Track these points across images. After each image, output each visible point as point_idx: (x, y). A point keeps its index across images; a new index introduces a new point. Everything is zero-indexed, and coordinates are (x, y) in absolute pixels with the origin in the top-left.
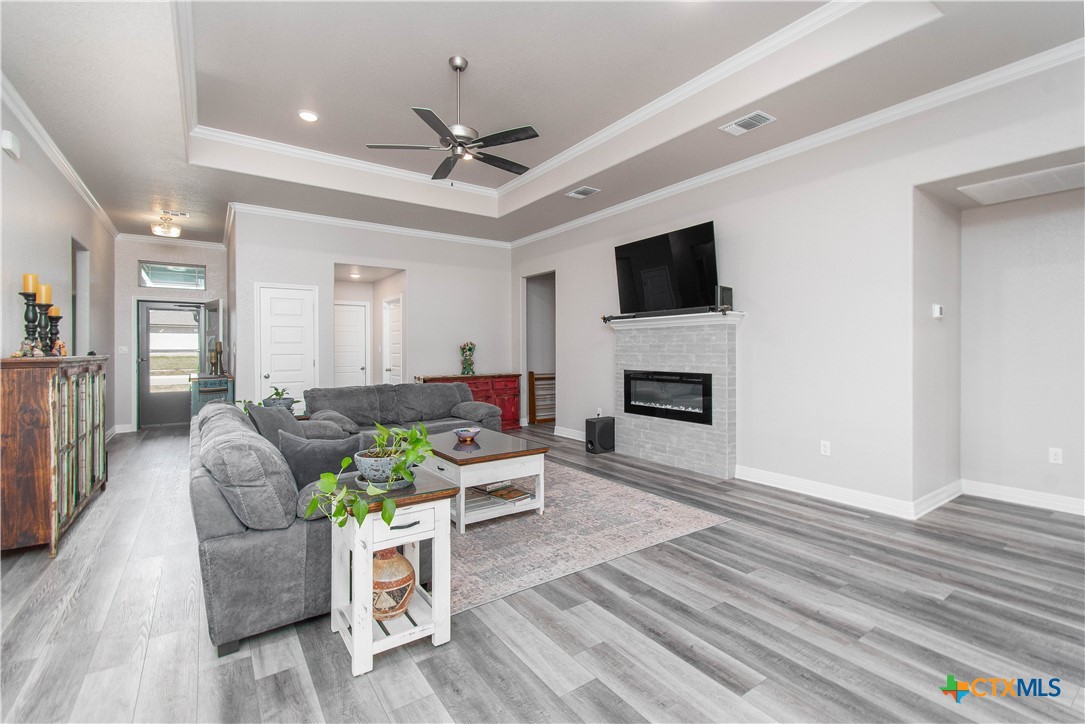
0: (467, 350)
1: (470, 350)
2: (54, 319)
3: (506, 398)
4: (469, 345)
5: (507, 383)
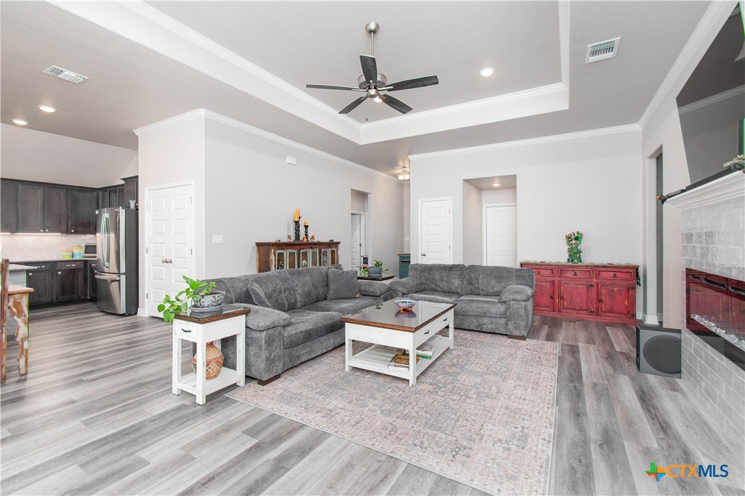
0: (574, 239)
1: (576, 239)
2: (306, 227)
3: (616, 289)
4: (576, 235)
5: (617, 274)
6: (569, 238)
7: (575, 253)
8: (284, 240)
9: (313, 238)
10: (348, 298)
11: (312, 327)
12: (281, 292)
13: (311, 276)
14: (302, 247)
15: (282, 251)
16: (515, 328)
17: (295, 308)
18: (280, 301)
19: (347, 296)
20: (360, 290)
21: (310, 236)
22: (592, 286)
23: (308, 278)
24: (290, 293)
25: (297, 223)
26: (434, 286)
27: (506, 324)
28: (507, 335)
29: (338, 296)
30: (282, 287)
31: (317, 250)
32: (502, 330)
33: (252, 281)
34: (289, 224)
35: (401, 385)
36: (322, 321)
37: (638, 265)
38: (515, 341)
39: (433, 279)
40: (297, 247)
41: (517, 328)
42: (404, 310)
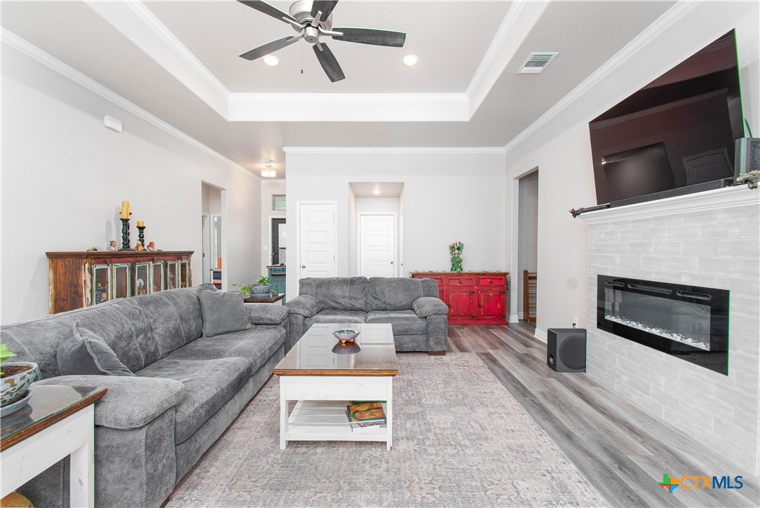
0: (456, 249)
1: (458, 249)
2: (141, 229)
3: (491, 294)
4: (458, 245)
5: (493, 281)
6: (452, 248)
7: (456, 262)
8: (103, 247)
9: (151, 244)
10: (234, 331)
11: (215, 391)
12: (131, 336)
13: (176, 304)
14: (139, 258)
15: (105, 266)
16: (436, 343)
17: (155, 361)
18: (131, 353)
19: (234, 329)
20: (250, 319)
21: (147, 243)
22: (473, 292)
23: (172, 308)
24: (146, 336)
25: (125, 222)
26: (334, 304)
27: (427, 340)
28: (428, 352)
29: (220, 331)
30: (133, 328)
31: (161, 263)
32: (423, 348)
33: (77, 326)
34: (108, 223)
35: (377, 452)
36: (226, 377)
37: (503, 270)
38: (438, 357)
39: (332, 295)
40: (131, 259)
41: (438, 343)
42: (347, 342)
